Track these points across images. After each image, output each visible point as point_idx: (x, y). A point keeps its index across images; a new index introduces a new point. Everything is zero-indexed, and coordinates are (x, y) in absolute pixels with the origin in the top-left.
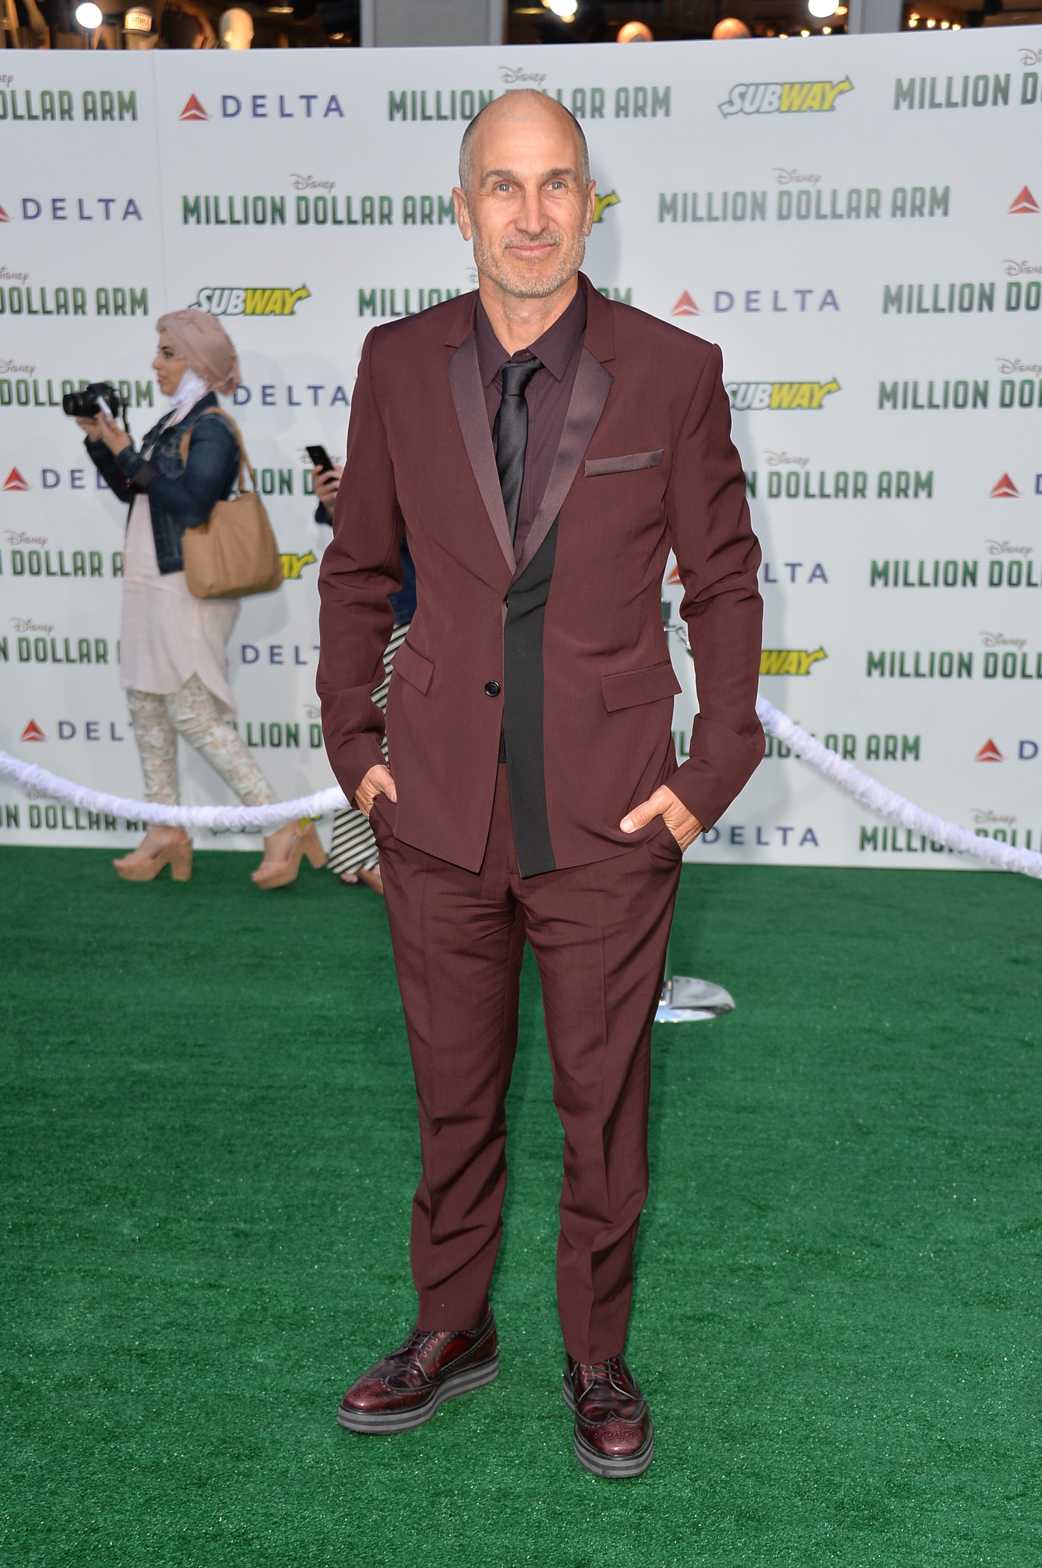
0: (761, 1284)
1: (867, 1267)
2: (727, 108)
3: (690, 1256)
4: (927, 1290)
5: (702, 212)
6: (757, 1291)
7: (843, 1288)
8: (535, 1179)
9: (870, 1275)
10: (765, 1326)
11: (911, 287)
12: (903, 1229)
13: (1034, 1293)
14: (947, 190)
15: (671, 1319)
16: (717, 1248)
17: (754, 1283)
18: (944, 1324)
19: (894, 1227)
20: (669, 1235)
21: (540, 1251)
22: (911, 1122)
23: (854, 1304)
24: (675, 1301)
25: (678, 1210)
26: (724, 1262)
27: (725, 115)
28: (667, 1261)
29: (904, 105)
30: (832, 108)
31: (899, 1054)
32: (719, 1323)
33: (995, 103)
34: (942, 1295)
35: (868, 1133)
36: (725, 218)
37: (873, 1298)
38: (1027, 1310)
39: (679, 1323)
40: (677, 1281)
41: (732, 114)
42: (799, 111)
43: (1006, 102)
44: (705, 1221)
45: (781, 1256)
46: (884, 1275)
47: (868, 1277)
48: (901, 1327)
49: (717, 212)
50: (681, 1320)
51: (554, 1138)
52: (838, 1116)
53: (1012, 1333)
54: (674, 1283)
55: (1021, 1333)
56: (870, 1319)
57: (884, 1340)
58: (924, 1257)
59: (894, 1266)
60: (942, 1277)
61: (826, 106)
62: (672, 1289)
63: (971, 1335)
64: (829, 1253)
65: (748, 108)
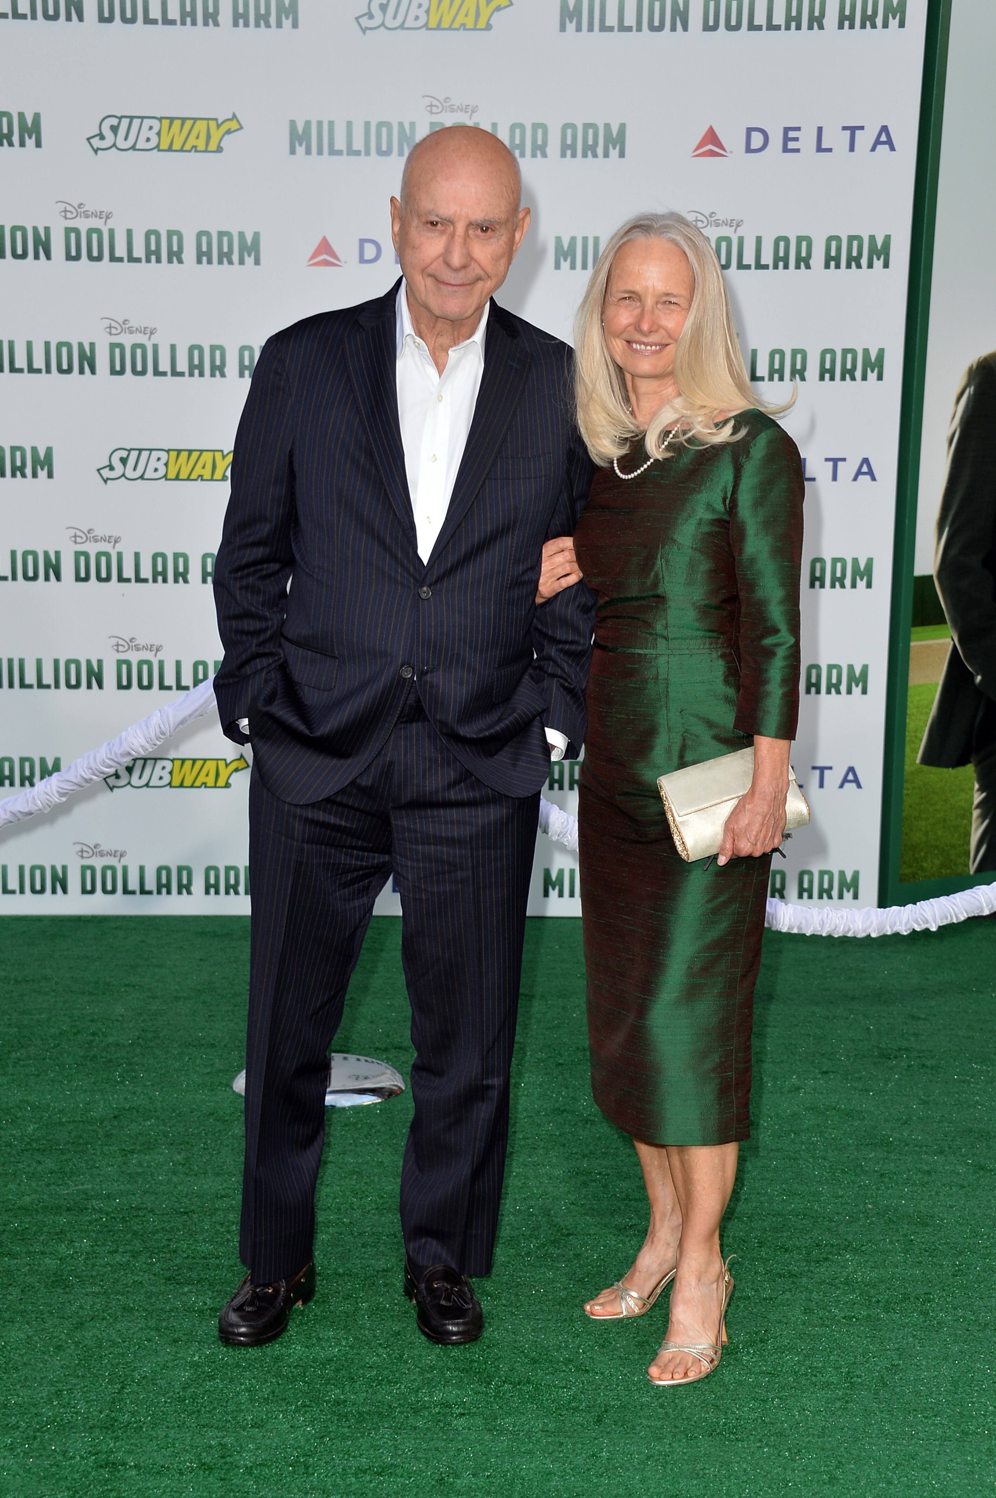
0: (450, 1424)
1: (574, 1398)
2: (365, 22)
3: (364, 1395)
4: (645, 1422)
5: (340, 144)
6: (445, 1433)
7: (547, 1425)
8: (171, 1310)
9: (578, 1408)
10: (457, 1477)
11: (585, 239)
12: (615, 1349)
13: (767, 1420)
14: (622, 128)
15: (344, 1475)
16: (396, 1383)
17: (442, 1425)
18: (666, 1462)
19: (603, 1346)
20: (338, 1370)
21: (182, 1400)
22: (618, 1220)
23: (561, 1444)
24: (348, 1453)
25: (347, 1339)
26: (406, 1399)
27: (364, 30)
28: (337, 1403)
29: (571, 27)
30: (489, 27)
31: (599, 1138)
32: (402, 1476)
33: (673, 29)
34: (662, 1427)
35: (569, 1235)
36: (368, 153)
37: (582, 1435)
38: (761, 1441)
39: (353, 1480)
40: (349, 1427)
41: (371, 29)
42: (450, 28)
43: (685, 28)
44: (381, 1350)
45: (472, 1389)
46: (594, 1406)
47: (576, 1409)
48: (616, 1468)
49: (358, 144)
50: (355, 1475)
51: (194, 1258)
52: (531, 1215)
53: (745, 1470)
54: (346, 1430)
55: (755, 1470)
56: (579, 1461)
57: (597, 1486)
58: (639, 1381)
59: (605, 1395)
60: (662, 1406)
61: (482, 24)
62: (344, 1438)
63: (698, 1474)
64: (528, 1382)
65: (389, 23)
